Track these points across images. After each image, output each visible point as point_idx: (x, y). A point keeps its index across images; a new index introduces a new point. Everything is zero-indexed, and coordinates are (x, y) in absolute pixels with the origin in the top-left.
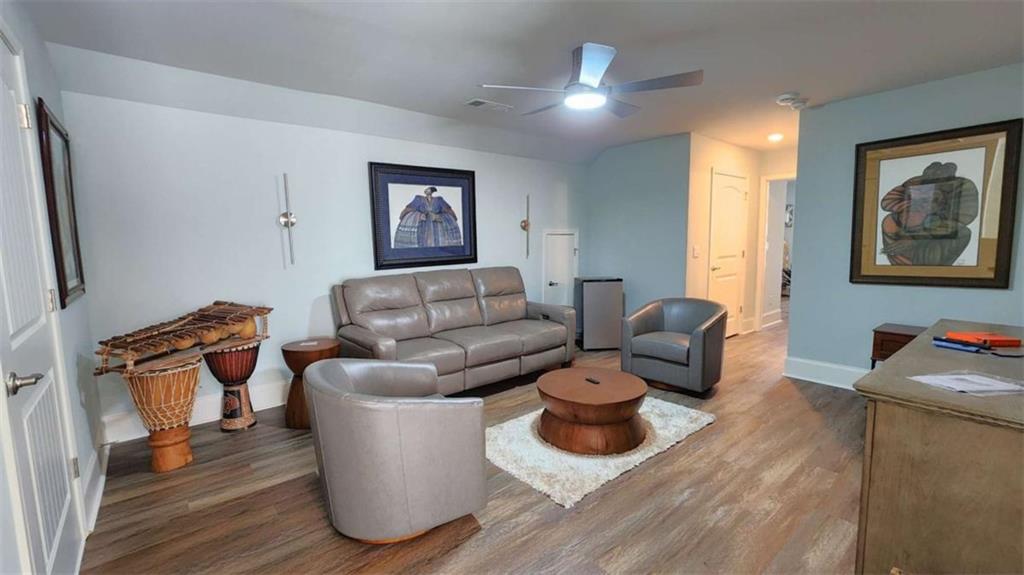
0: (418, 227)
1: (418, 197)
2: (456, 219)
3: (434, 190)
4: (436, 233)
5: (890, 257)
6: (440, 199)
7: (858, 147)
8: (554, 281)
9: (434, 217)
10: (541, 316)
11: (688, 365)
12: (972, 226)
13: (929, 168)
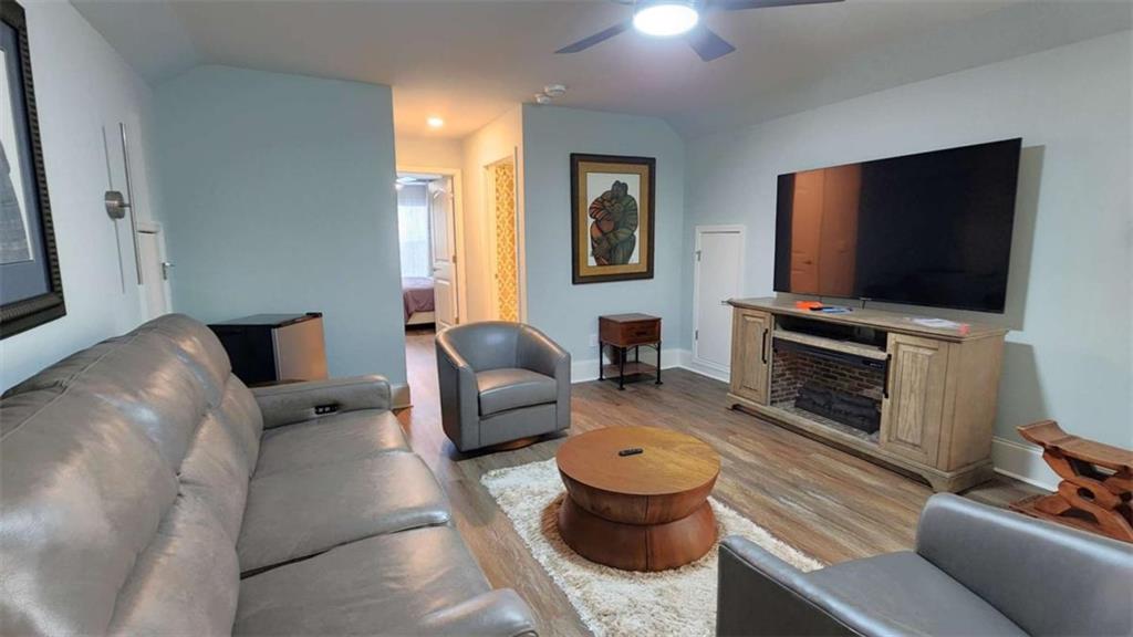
2: (8, 168)
5: (597, 259)
7: (572, 156)
10: (313, 410)
11: (555, 402)
12: (637, 233)
13: (614, 185)
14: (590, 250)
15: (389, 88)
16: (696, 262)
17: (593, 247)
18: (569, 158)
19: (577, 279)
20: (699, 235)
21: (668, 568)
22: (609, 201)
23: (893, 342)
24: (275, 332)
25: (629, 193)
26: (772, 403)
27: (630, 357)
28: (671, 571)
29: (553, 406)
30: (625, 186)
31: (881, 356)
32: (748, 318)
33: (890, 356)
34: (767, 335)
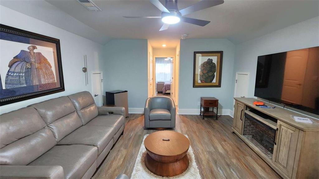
0: (25, 73)
1: (22, 51)
2: (51, 67)
3: (34, 48)
4: (39, 76)
5: (201, 81)
6: (39, 54)
7: (194, 52)
8: (96, 95)
9: (37, 65)
10: (108, 113)
11: (171, 120)
12: (215, 74)
13: (208, 60)
14: (199, 78)
15: (147, 40)
16: (236, 83)
17: (200, 77)
18: (193, 53)
19: (194, 86)
20: (237, 75)
21: (160, 175)
22: (206, 65)
23: (279, 124)
24: (115, 94)
25: (213, 62)
26: (244, 134)
27: (211, 109)
28: (161, 177)
29: (170, 121)
30: (212, 60)
31: (275, 128)
32: (239, 105)
33: (277, 129)
34: (243, 112)
